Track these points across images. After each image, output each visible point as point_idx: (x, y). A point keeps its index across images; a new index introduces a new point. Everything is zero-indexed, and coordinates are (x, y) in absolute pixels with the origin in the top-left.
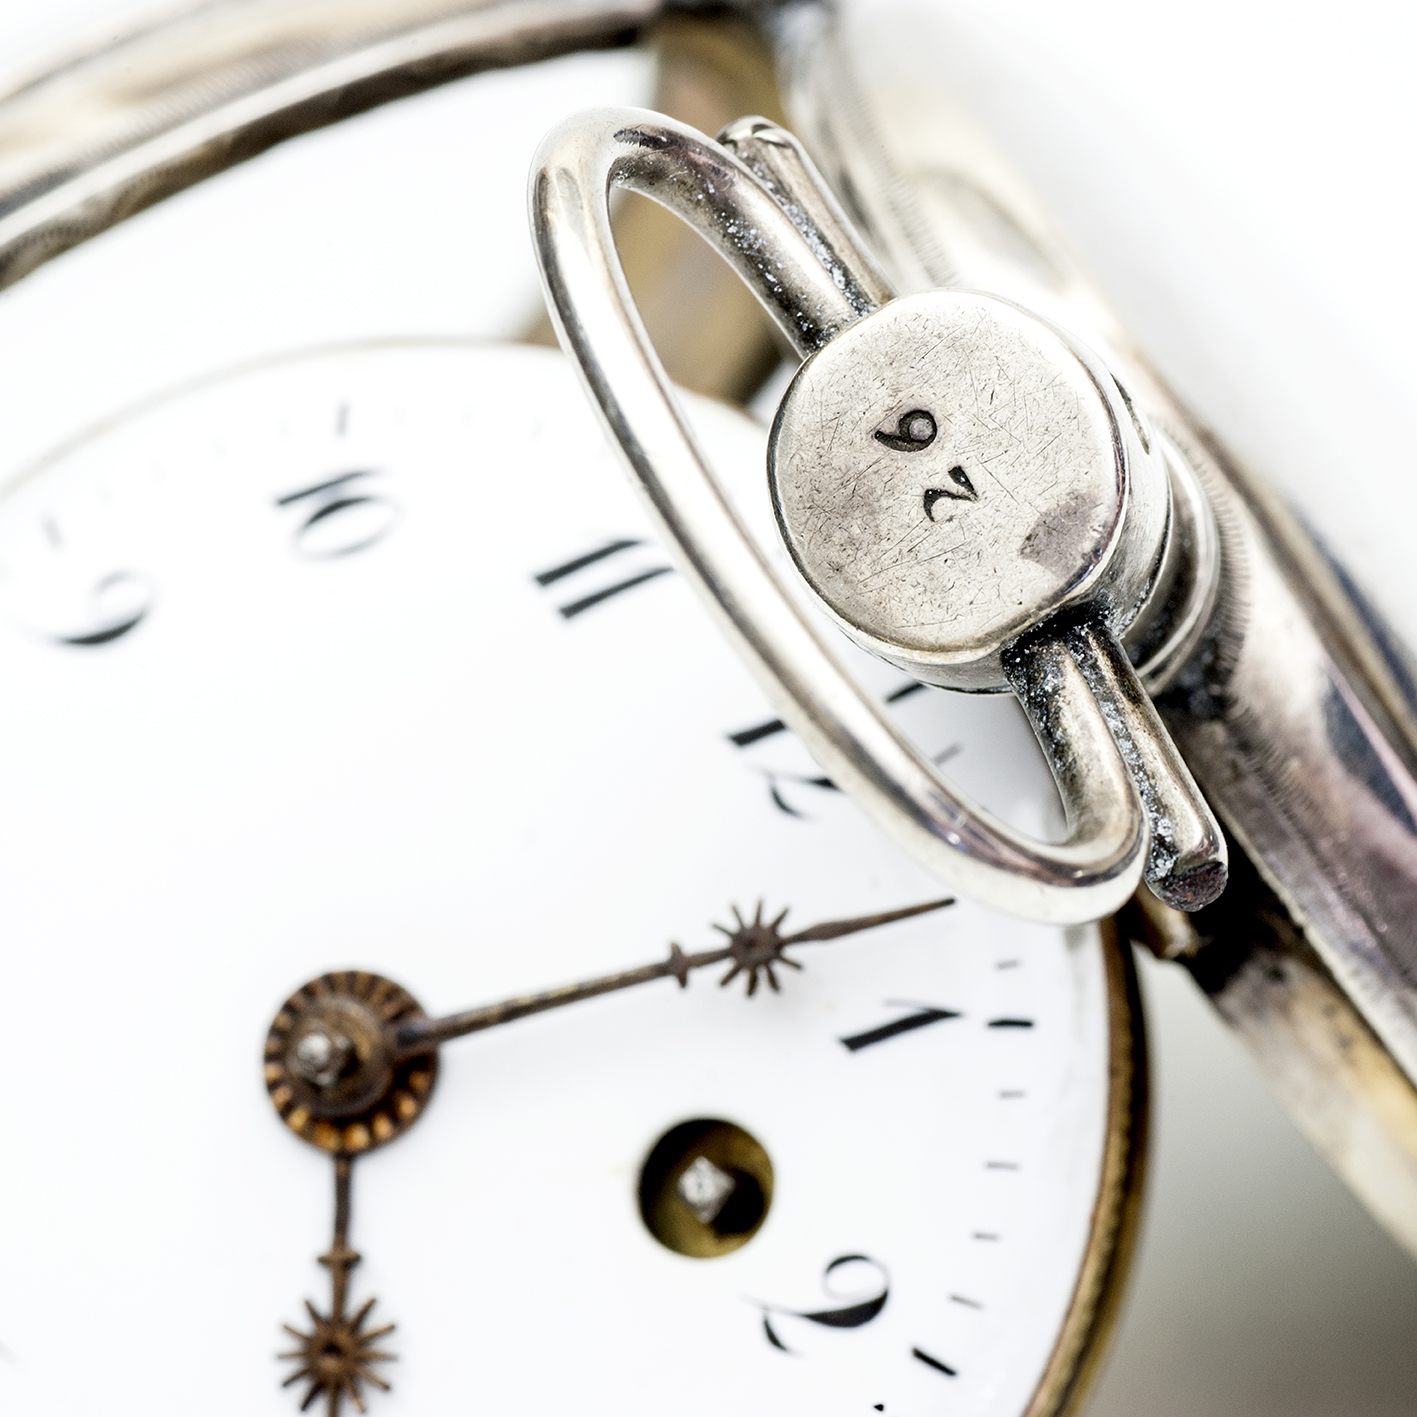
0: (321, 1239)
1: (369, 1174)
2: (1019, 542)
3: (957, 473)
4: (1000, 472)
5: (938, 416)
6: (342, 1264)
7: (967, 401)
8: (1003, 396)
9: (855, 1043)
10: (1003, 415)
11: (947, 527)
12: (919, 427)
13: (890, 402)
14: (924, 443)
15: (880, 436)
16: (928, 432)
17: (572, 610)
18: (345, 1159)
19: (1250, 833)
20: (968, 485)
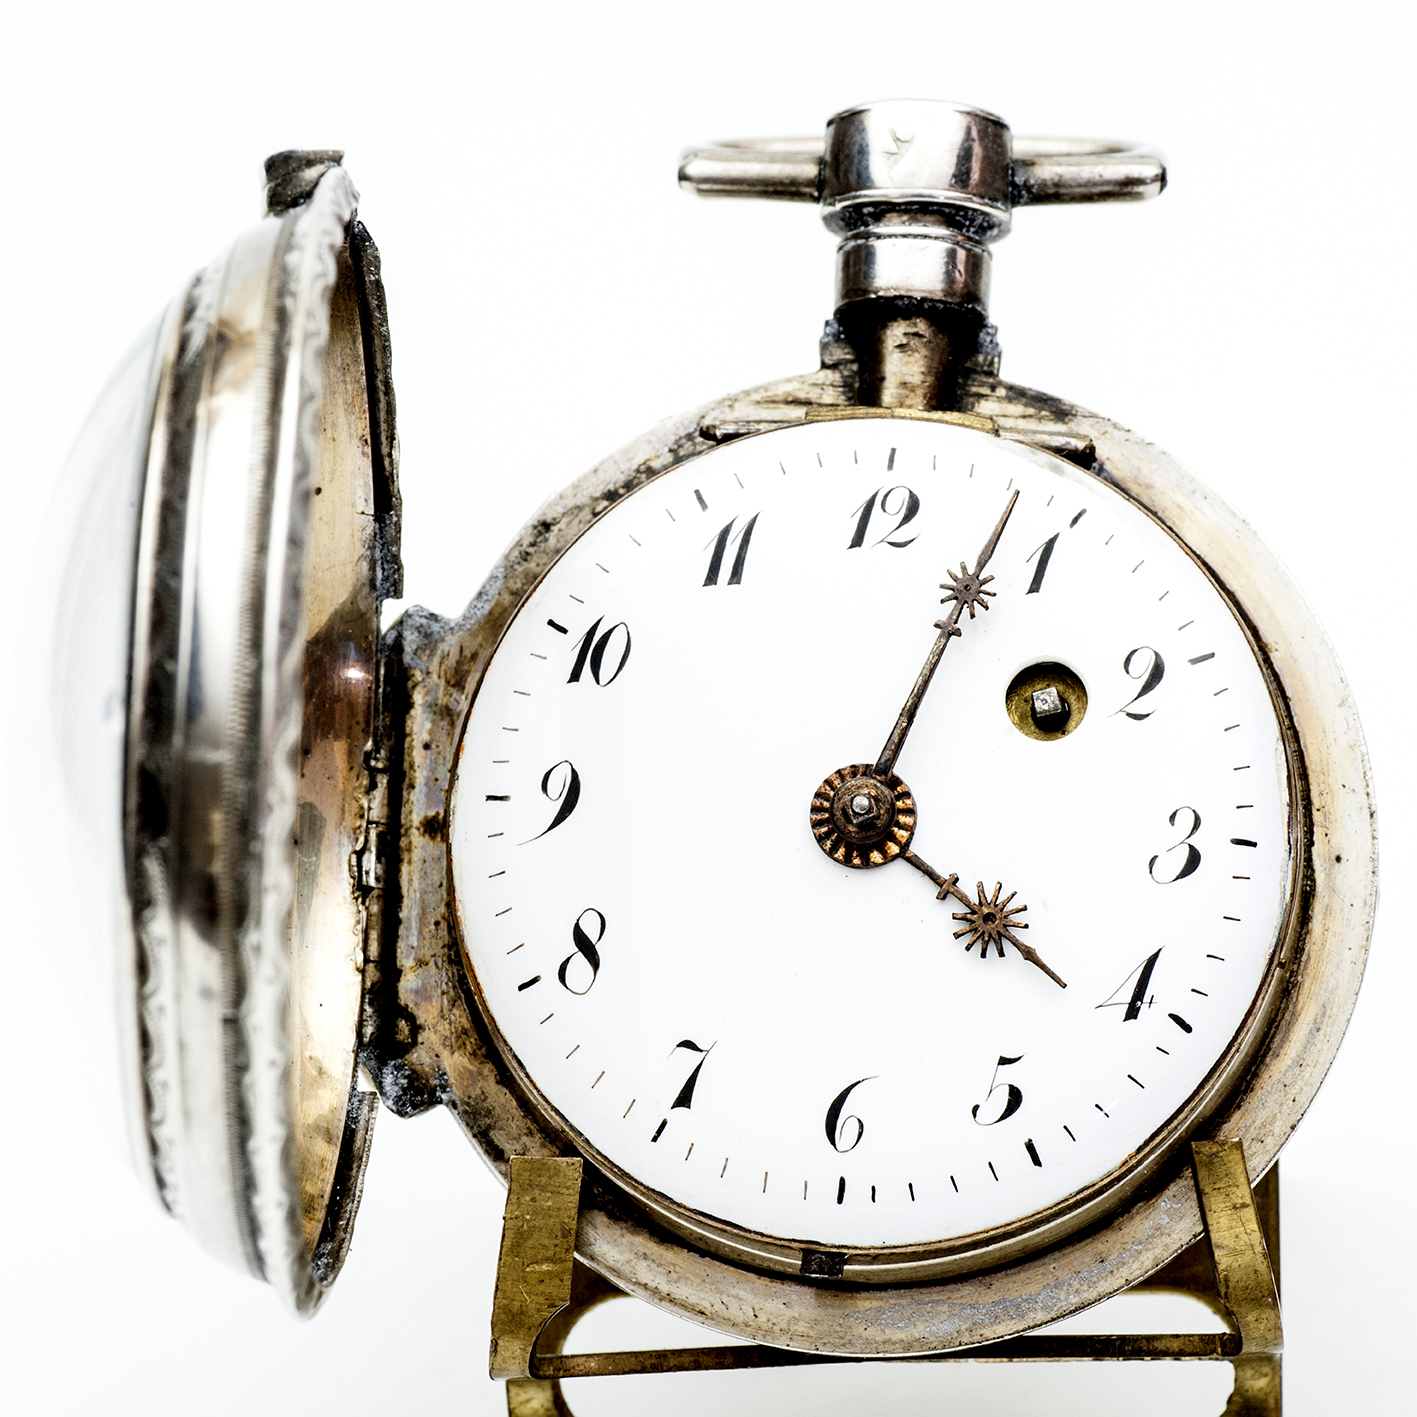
0: (929, 890)
9: (1035, 587)
17: (737, 575)
18: (905, 854)
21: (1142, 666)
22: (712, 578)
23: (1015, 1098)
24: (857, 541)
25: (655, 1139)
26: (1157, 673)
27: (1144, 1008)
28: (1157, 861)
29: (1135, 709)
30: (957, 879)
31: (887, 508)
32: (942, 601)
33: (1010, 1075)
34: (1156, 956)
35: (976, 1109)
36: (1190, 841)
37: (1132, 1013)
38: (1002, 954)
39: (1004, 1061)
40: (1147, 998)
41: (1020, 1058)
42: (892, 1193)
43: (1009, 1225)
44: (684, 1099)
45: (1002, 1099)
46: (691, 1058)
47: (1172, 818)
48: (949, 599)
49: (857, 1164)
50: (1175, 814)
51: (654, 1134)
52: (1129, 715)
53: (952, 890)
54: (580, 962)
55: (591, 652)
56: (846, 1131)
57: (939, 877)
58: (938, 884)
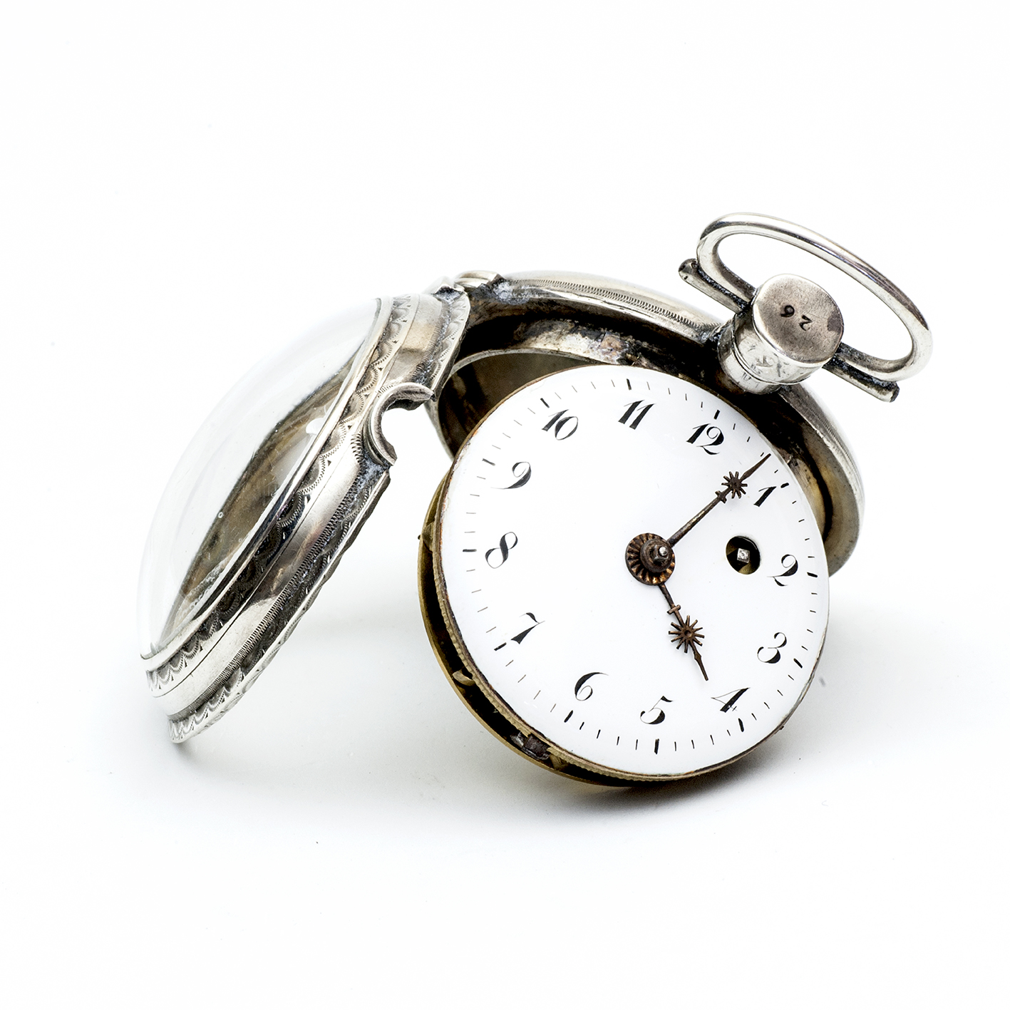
0: (666, 607)
1: (669, 585)
2: (826, 328)
3: (804, 317)
4: (813, 313)
5: (792, 305)
6: (674, 611)
7: (797, 299)
8: (804, 296)
9: (758, 503)
10: (806, 300)
11: (809, 330)
12: (789, 309)
13: (780, 307)
14: (793, 313)
15: (782, 315)
16: (792, 310)
17: (635, 425)
18: (661, 585)
19: (808, 418)
20: (808, 319)
21: (789, 563)
22: (624, 420)
23: (661, 717)
24: (692, 440)
25: (496, 649)
26: (793, 570)
27: (731, 709)
28: (762, 650)
29: (779, 579)
30: (680, 609)
31: (709, 433)
32: (722, 484)
33: (664, 706)
34: (745, 690)
35: (643, 712)
36: (779, 649)
37: (725, 709)
38: (686, 651)
39: (663, 698)
40: (733, 706)
41: (670, 701)
42: (590, 730)
43: (627, 773)
44: (519, 639)
45: (656, 716)
46: (531, 623)
47: (776, 635)
48: (725, 484)
49: (583, 709)
50: (778, 634)
51: (497, 647)
52: (776, 580)
53: (676, 612)
54: (498, 553)
55: (557, 423)
56: (585, 691)
57: (673, 603)
58: (671, 606)
